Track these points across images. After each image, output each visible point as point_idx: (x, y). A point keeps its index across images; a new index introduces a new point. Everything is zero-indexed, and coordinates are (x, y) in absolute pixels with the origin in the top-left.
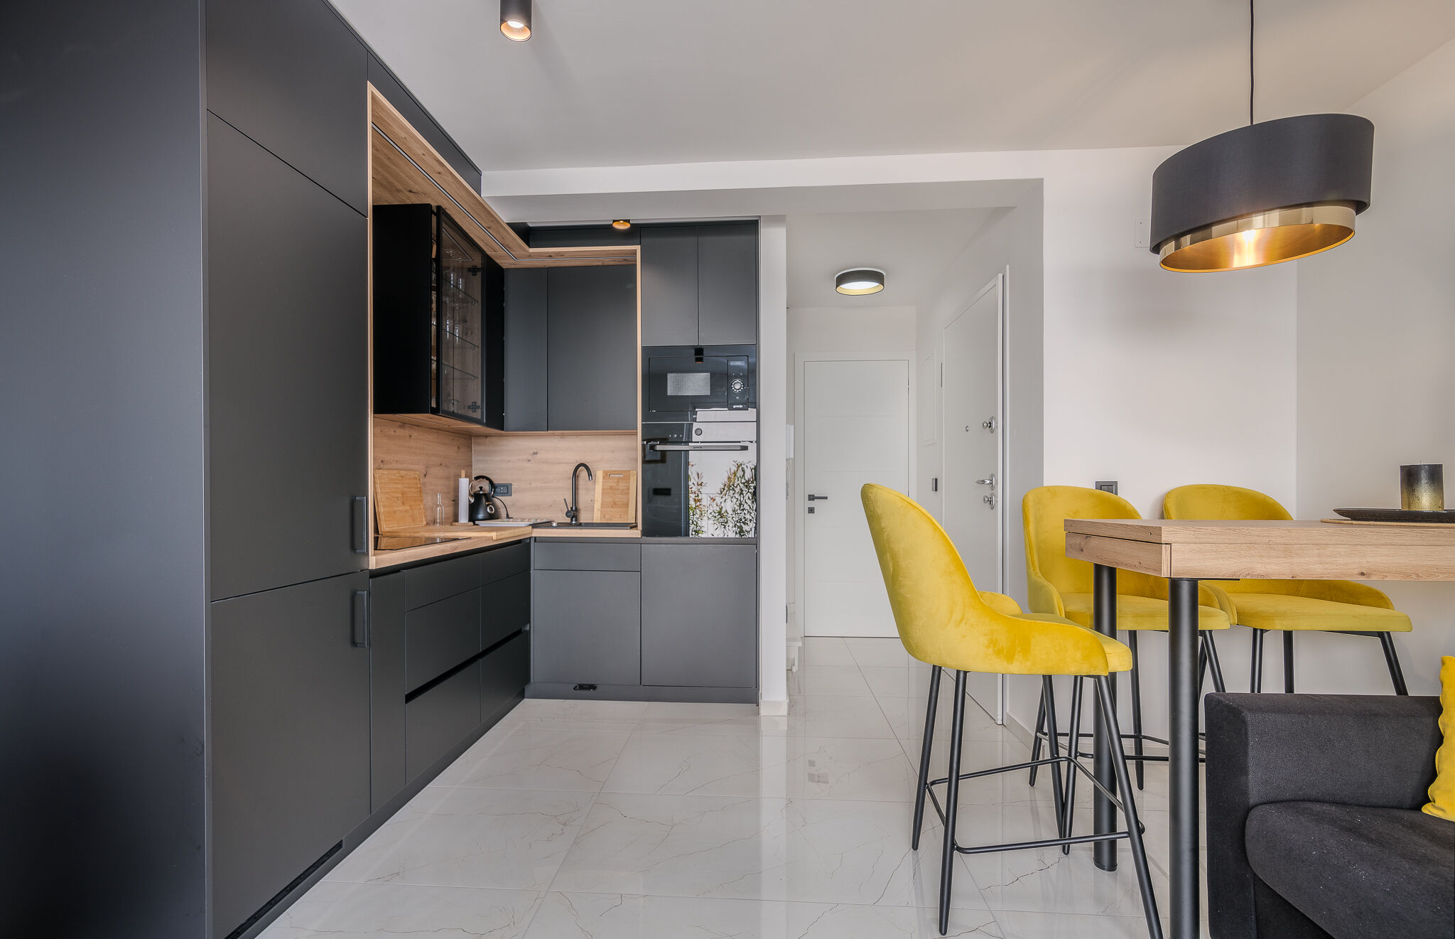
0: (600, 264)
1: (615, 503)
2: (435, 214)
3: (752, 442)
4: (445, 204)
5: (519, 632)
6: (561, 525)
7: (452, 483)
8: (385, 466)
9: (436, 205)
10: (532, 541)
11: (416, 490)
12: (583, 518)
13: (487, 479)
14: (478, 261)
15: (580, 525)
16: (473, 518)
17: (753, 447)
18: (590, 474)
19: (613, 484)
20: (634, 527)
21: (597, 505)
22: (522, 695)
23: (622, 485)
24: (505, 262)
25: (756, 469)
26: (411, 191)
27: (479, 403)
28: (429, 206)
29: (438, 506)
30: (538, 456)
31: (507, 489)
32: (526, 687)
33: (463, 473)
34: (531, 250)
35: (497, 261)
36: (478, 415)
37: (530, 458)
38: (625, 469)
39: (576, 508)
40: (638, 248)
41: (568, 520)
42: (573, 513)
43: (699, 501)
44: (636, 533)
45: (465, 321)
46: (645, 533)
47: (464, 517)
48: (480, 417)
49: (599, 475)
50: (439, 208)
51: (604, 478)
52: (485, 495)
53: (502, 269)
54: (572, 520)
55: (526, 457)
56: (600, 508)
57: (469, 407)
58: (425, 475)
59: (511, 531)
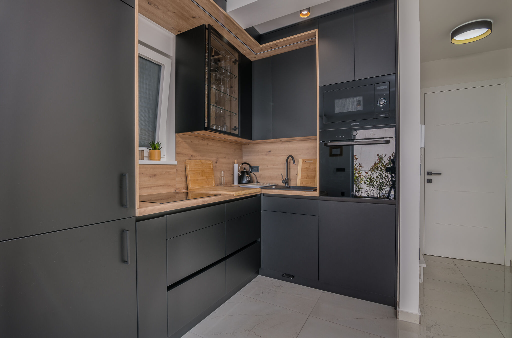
0: (297, 48)
1: (308, 176)
2: (207, 29)
3: (392, 138)
4: (213, 24)
5: (255, 242)
6: (277, 187)
7: (231, 166)
8: (193, 158)
9: (208, 24)
10: (262, 195)
11: (210, 169)
12: (292, 184)
13: (248, 164)
14: (236, 57)
15: (289, 188)
16: (240, 182)
17: (393, 141)
18: (294, 161)
19: (307, 166)
20: (315, 189)
21: (299, 177)
22: (258, 273)
23: (312, 167)
24: (252, 57)
25: (396, 154)
26: (193, 18)
27: (237, 127)
28: (204, 25)
29: (222, 177)
30: (271, 152)
31: (257, 169)
32: (259, 269)
33: (236, 162)
34: (261, 46)
35: (248, 57)
36: (237, 132)
37: (267, 154)
38: (313, 158)
39: (288, 178)
40: (317, 31)
41: (284, 185)
42: (286, 181)
43: (360, 173)
44: (316, 194)
45: (231, 87)
46: (321, 193)
47: (236, 183)
48: (238, 134)
49: (300, 161)
50: (209, 25)
51: (302, 163)
52: (246, 171)
53: (251, 61)
54: (286, 185)
55: (265, 153)
56: (300, 178)
57: (233, 129)
58: (216, 163)
59: (255, 190)
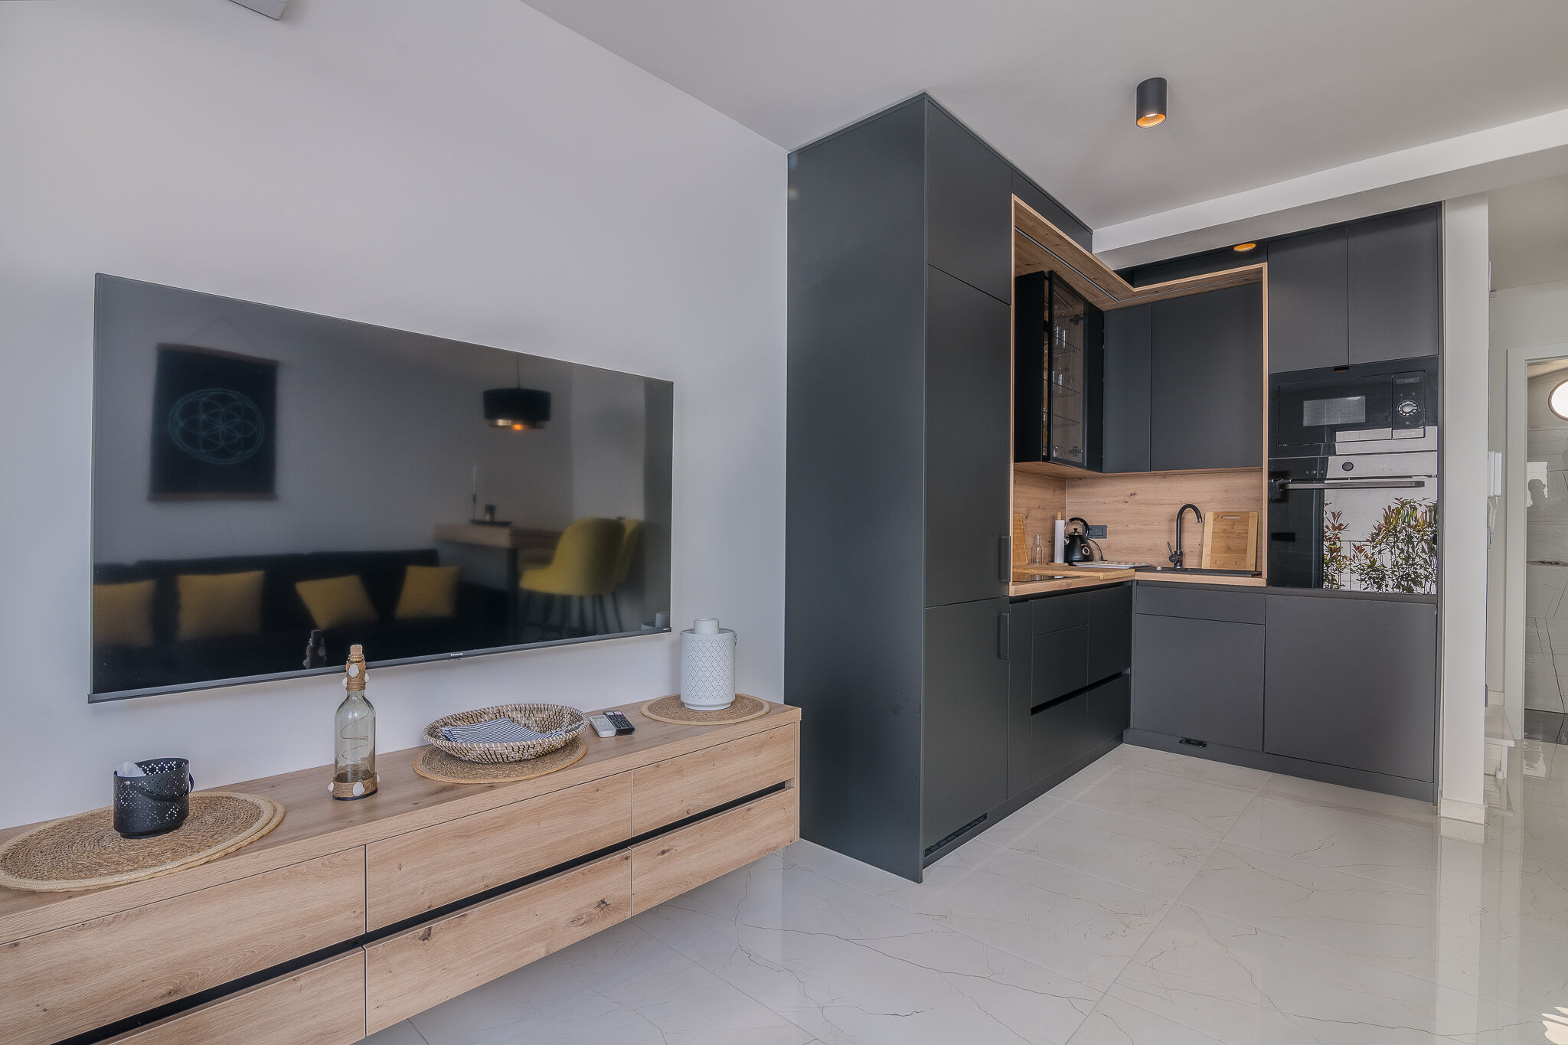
0: (1214, 288)
1: (1229, 549)
2: (1047, 279)
3: (1430, 476)
4: (1057, 268)
5: (1117, 675)
6: (1165, 570)
7: (1049, 525)
9: (1048, 270)
10: (1135, 584)
11: (1020, 531)
12: (1190, 562)
13: (1082, 520)
14: (1079, 309)
15: (1186, 571)
16: (1068, 559)
17: (1432, 485)
18: (1199, 516)
19: (1226, 527)
20: (1258, 574)
21: (1207, 550)
22: (1120, 740)
23: (1238, 528)
24: (1103, 307)
25: (1437, 509)
27: (1080, 447)
28: (1041, 273)
29: (1037, 546)
30: (1136, 497)
31: (1102, 531)
32: (1124, 732)
33: (1059, 516)
34: (1136, 290)
35: (1097, 306)
36: (1079, 459)
37: (1127, 499)
38: (1242, 510)
39: (1181, 552)
40: (1264, 266)
41: (1172, 565)
42: (1177, 559)
43: (1338, 550)
44: (1261, 582)
45: (1067, 369)
46: (1270, 582)
47: (1059, 559)
48: (1081, 461)
49: (1209, 517)
50: (1052, 272)
51: (1215, 520)
52: (1079, 536)
53: (1101, 312)
54: (1176, 565)
55: (1123, 498)
56: (1210, 553)
57: (1070, 452)
58: (1026, 518)
59: (1116, 573)
